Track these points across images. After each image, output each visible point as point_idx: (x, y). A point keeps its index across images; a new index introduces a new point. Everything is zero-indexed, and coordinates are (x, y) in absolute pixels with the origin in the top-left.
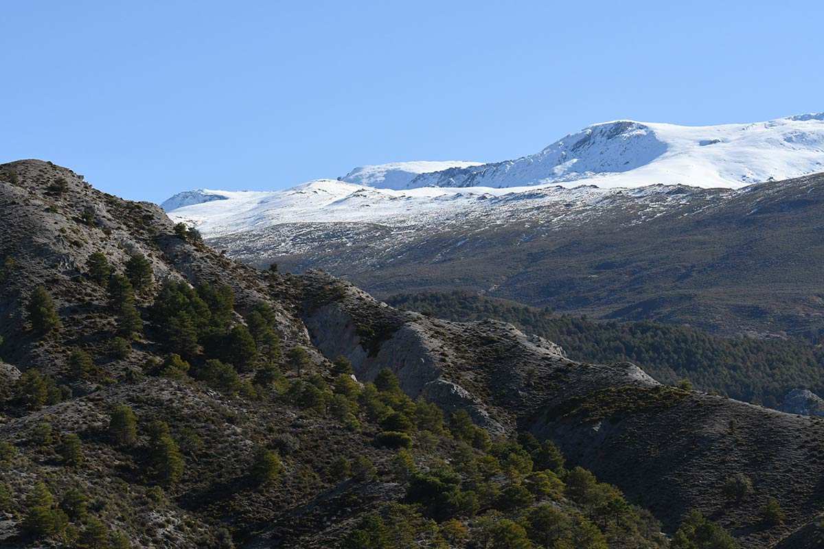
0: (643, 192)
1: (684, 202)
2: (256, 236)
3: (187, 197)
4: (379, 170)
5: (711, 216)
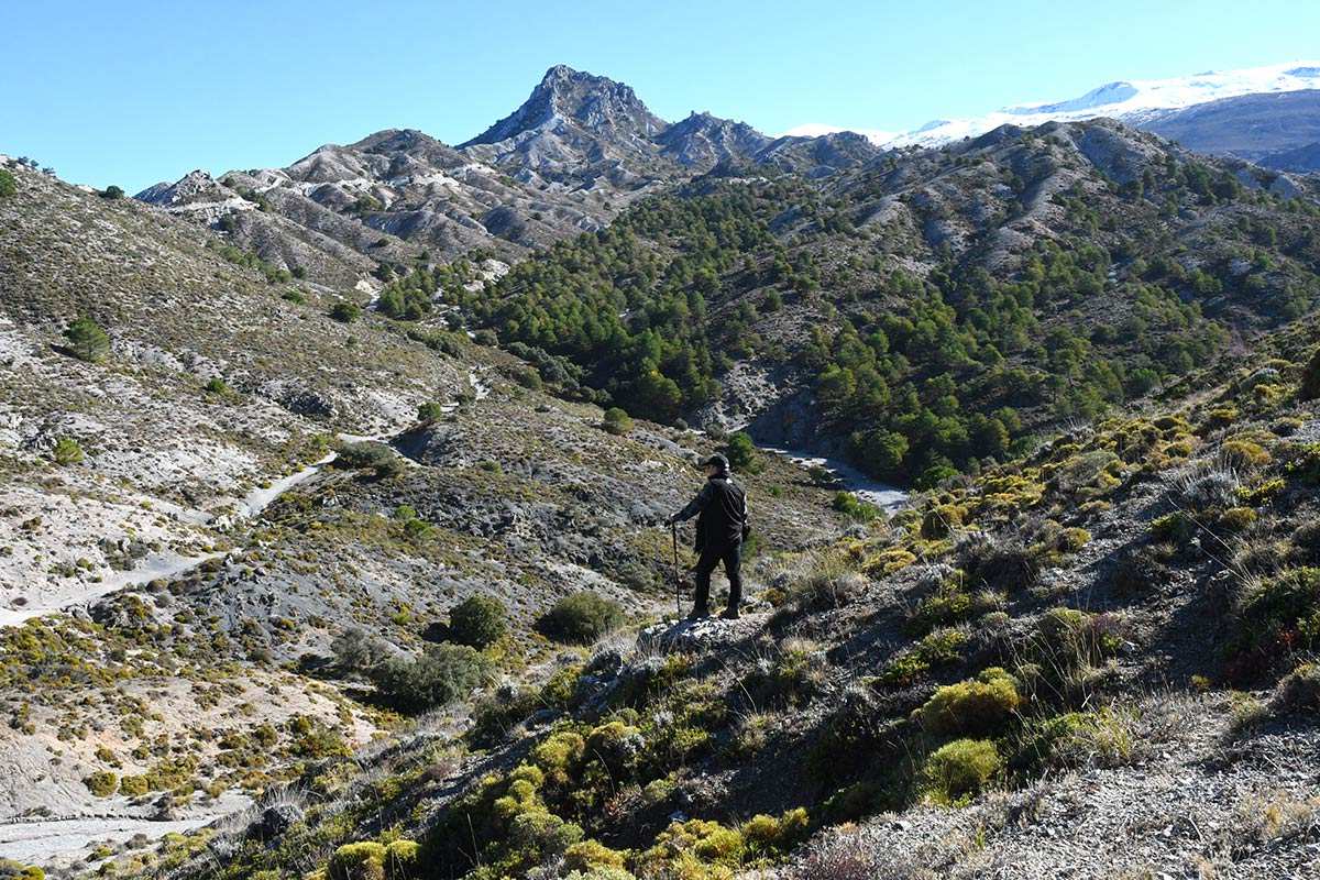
3: (938, 122)
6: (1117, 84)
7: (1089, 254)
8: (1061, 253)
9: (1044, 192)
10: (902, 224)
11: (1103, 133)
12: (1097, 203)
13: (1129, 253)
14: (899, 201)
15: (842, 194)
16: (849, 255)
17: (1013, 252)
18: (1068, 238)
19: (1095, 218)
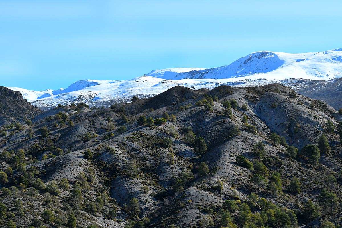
0: (287, 82)
1: (306, 86)
2: (127, 100)
3: (81, 83)
4: (162, 71)
5: (320, 92)
6: (263, 54)
7: (277, 215)
8: (250, 214)
9: (227, 154)
10: (89, 181)
11: (275, 100)
12: (278, 167)
13: (313, 215)
14: (84, 157)
15: (16, 149)
16: (42, 210)
17: (205, 212)
18: (256, 199)
19: (279, 181)
